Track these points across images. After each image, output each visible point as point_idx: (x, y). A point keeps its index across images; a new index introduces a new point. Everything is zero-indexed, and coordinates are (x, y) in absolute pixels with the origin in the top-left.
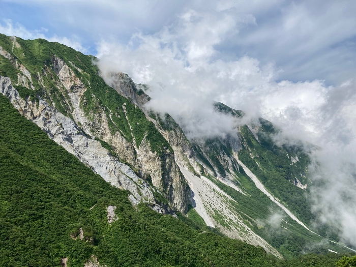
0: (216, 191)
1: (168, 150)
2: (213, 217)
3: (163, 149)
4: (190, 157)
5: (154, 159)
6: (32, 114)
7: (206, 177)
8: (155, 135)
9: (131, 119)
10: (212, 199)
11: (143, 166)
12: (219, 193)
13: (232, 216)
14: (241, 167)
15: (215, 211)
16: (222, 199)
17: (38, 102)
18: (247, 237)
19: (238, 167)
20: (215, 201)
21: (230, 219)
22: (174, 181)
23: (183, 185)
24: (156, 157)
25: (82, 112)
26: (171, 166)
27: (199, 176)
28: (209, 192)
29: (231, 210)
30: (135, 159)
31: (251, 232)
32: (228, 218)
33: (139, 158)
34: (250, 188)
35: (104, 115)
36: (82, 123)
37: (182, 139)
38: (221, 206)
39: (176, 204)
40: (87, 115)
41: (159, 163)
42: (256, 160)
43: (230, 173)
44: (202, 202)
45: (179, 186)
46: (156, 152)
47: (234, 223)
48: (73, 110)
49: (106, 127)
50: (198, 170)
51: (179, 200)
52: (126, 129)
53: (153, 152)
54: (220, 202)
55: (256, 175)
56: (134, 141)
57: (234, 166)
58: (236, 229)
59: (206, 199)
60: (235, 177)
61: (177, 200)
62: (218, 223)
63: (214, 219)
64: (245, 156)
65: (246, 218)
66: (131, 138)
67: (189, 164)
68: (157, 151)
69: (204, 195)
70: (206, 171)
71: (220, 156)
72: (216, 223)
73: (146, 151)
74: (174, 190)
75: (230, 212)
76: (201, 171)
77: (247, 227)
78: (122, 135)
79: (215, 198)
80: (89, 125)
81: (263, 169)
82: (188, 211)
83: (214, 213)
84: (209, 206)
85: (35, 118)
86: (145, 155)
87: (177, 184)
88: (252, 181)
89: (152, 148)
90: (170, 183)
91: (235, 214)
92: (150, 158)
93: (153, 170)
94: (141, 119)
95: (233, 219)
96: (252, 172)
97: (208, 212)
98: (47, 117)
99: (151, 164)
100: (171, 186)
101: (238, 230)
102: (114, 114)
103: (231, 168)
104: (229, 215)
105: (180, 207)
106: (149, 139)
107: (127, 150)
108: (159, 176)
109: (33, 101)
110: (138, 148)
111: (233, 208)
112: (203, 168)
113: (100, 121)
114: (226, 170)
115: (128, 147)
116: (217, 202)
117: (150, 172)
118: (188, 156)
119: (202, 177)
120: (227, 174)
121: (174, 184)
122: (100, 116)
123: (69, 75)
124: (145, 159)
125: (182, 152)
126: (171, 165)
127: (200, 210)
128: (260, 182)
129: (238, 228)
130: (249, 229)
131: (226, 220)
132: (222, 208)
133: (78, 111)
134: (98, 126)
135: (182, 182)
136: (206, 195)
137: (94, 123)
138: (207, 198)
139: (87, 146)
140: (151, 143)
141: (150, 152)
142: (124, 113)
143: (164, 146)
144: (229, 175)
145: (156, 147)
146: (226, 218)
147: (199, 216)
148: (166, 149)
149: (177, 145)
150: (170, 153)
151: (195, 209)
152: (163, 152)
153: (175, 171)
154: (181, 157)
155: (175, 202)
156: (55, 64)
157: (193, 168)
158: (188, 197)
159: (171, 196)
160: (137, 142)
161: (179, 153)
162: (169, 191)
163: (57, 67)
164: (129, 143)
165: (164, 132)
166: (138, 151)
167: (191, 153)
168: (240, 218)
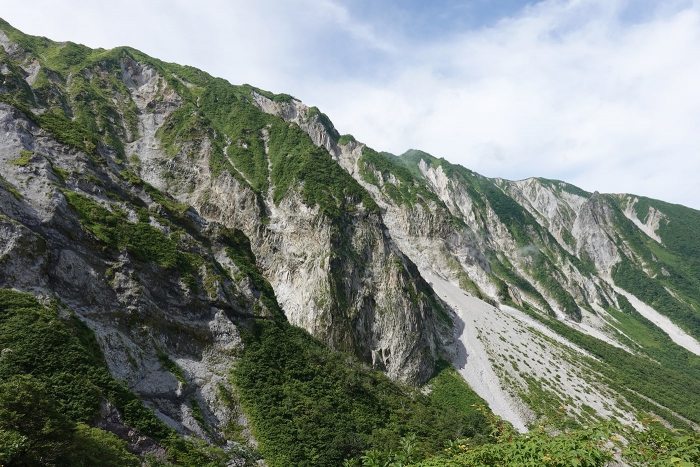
0: (539, 334)
1: (361, 206)
2: (523, 397)
3: (345, 201)
4: (469, 262)
5: (313, 224)
7: (516, 307)
9: (276, 150)
10: (523, 349)
11: (285, 246)
12: (547, 338)
13: (591, 397)
14: (622, 299)
15: (530, 380)
16: (559, 351)
19: (615, 299)
20: (531, 355)
21: (585, 407)
22: (383, 286)
24: (316, 218)
25: (156, 142)
26: (372, 247)
27: (494, 304)
28: (513, 333)
29: (588, 380)
30: (262, 229)
33: (272, 226)
34: (656, 345)
35: (206, 144)
37: (442, 219)
38: (552, 369)
39: (387, 352)
40: (166, 146)
41: (325, 232)
42: (662, 282)
43: (594, 312)
44: (488, 356)
45: (394, 300)
46: (318, 206)
47: (600, 418)
48: (134, 140)
49: (206, 167)
50: (491, 291)
51: (395, 341)
52: (257, 168)
53: (311, 205)
54: (549, 357)
55: (668, 316)
56: (271, 192)
57: (601, 296)
59: (500, 348)
60: (610, 321)
61: (391, 340)
62: (539, 416)
63: (524, 405)
64: (632, 275)
66: (264, 186)
67: (462, 275)
68: (321, 203)
69: (494, 339)
70: (515, 295)
71: (563, 275)
72: (533, 416)
73: (295, 207)
74: (381, 313)
75: (586, 385)
76: (500, 294)
79: (532, 346)
80: (163, 163)
81: (687, 301)
82: (434, 375)
83: (525, 386)
84: (508, 367)
86: (291, 218)
87: (388, 295)
88: (660, 330)
89: (307, 196)
91: (603, 393)
92: (302, 223)
93: (309, 253)
94: (299, 147)
95: (598, 407)
96: (657, 309)
97: (506, 382)
99: (307, 239)
100: (370, 301)
102: (234, 144)
103: (596, 300)
104: (582, 395)
105: (399, 360)
106: (302, 178)
107: (243, 208)
108: (322, 267)
110: (277, 204)
111: (598, 377)
112: (507, 287)
113: (193, 157)
114: (581, 305)
115: (244, 202)
116: (537, 358)
117: (301, 259)
118: (463, 259)
119: (503, 307)
120: (584, 312)
121: (381, 296)
122: (196, 147)
123: (156, 88)
124: (291, 229)
125: (442, 250)
126: (370, 245)
127: (478, 375)
128: (682, 332)
131: (570, 407)
132: (555, 374)
133: (147, 141)
134: (186, 167)
135: (405, 290)
136: (504, 340)
137: (176, 160)
138: (504, 345)
140: (306, 187)
141: (304, 209)
142: (263, 142)
143: (350, 194)
144: (591, 315)
145: (321, 194)
146: (570, 401)
147: (473, 393)
148: (356, 202)
149: (430, 236)
150: (368, 212)
151: (461, 372)
152: (343, 206)
153: (385, 262)
154: (441, 260)
155: (383, 345)
156: (131, 72)
157: (473, 284)
158: (437, 342)
159: (368, 327)
160: (277, 193)
161: (437, 252)
162: (358, 314)
163: (137, 78)
164: (247, 190)
165: (397, 209)
166: (274, 213)
167: (471, 253)
168: (622, 405)
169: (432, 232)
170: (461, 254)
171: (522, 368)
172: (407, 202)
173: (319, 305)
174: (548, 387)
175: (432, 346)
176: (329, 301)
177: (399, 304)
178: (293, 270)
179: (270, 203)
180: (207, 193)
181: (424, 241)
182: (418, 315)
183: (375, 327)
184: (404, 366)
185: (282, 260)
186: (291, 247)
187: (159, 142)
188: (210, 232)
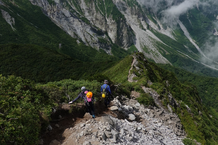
3: (119, 18)
4: (143, 20)
6: (54, 11)
7: (150, 30)
8: (115, 12)
9: (106, 4)
10: (146, 41)
11: (110, 27)
12: (151, 38)
16: (152, 41)
17: (55, 5)
18: (157, 58)
22: (124, 33)
23: (129, 35)
24: (115, 22)
25: (84, 3)
27: (145, 30)
28: (145, 38)
30: (106, 24)
31: (161, 56)
32: (150, 49)
33: (108, 23)
35: (94, 4)
36: (84, 9)
37: (138, 11)
39: (124, 43)
40: (87, 4)
41: (116, 25)
43: (170, 27)
44: (140, 42)
48: (81, 3)
49: (94, 9)
50: (146, 27)
51: (126, 41)
52: (104, 9)
53: (114, 20)
54: (149, 42)
56: (106, 15)
58: (153, 54)
59: (142, 40)
63: (143, 50)
65: (161, 49)
66: (105, 14)
67: (140, 24)
69: (141, 39)
70: (150, 27)
73: (111, 20)
74: (124, 37)
75: (153, 46)
77: (159, 53)
78: (101, 13)
79: (148, 40)
80: (87, 9)
82: (131, 46)
83: (144, 47)
84: (142, 44)
85: (55, 12)
86: (110, 22)
88: (183, 31)
89: (113, 18)
90: (121, 34)
91: (155, 48)
92: (112, 23)
93: (113, 28)
94: (110, 4)
97: (141, 46)
98: (58, 11)
99: (113, 26)
100: (122, 35)
101: (154, 55)
102: (98, 3)
104: (152, 48)
106: (112, 14)
108: (116, 31)
109: (54, 5)
110: (108, 18)
111: (156, 45)
112: (149, 25)
113: (92, 7)
115: (103, 19)
119: (147, 31)
120: (168, 28)
122: (92, 5)
124: (110, 24)
125: (137, 18)
126: (123, 26)
127: (137, 46)
128: (187, 32)
129: (154, 54)
130: (160, 54)
132: (149, 45)
133: (83, 3)
134: (91, 10)
135: (128, 33)
136: (143, 39)
137: (89, 8)
138: (143, 40)
139: (74, 21)
140: (113, 16)
141: (112, 20)
142: (103, 1)
145: (115, 18)
148: (121, 18)
149: (135, 15)
150: (123, 20)
151: (135, 45)
152: (119, 20)
153: (125, 29)
154: (137, 21)
155: (124, 42)
157: (142, 26)
158: (132, 40)
159: (122, 39)
160: (108, 16)
161: (136, 19)
162: (120, 38)
164: (103, 17)
165: (129, 8)
166: (108, 20)
167: (143, 18)
168: (157, 49)
170: (141, 19)
171: (144, 44)
172: (131, 6)
173: (115, 37)
174: (147, 47)
175: (131, 41)
176: (117, 37)
177: (127, 36)
178: (111, 30)
179: (106, 18)
180: (96, 16)
181: (134, 16)
182: (129, 37)
184: (126, 45)
185: (109, 29)
186: (111, 27)
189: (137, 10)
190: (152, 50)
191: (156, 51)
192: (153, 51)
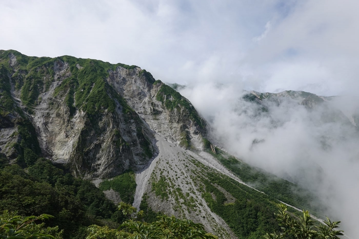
0: (196, 162)
2: (153, 184)
3: (100, 108)
5: (83, 118)
7: (212, 154)
10: (173, 167)
12: (199, 164)
13: (187, 186)
15: (163, 178)
23: (117, 145)
24: (85, 116)
29: (194, 180)
30: (69, 121)
31: (204, 208)
32: (176, 187)
33: (73, 120)
35: (68, 91)
41: (85, 121)
44: (154, 169)
47: (181, 193)
49: (64, 99)
50: (200, 146)
53: (85, 111)
54: (184, 170)
59: (162, 166)
62: (153, 190)
63: (151, 187)
65: (213, 190)
67: (184, 139)
68: (88, 110)
69: (163, 163)
70: (213, 148)
72: (150, 190)
75: (190, 181)
76: (204, 147)
77: (201, 200)
82: (120, 175)
91: (196, 185)
100: (99, 146)
101: (178, 203)
104: (183, 185)
105: (103, 168)
112: (210, 144)
113: (61, 96)
116: (177, 170)
118: (192, 132)
121: (104, 144)
124: (78, 120)
125: (181, 128)
126: (107, 125)
129: (181, 201)
131: (170, 188)
132: (178, 176)
136: (168, 163)
138: (165, 165)
143: (103, 106)
145: (90, 107)
146: (173, 186)
148: (105, 108)
150: (108, 113)
154: (178, 133)
156: (59, 66)
161: (178, 129)
162: (90, 150)
163: (61, 68)
164: (67, 107)
165: (167, 111)
167: (197, 129)
168: (200, 190)
169: (179, 120)
170: (192, 130)
171: (164, 174)
172: (171, 107)
174: (168, 181)
175: (127, 164)
182: (118, 152)
183: (98, 156)
187: (22, 95)
188: (15, 121)
189: (183, 114)
190: (179, 190)
191: (191, 195)
192: (183, 192)
